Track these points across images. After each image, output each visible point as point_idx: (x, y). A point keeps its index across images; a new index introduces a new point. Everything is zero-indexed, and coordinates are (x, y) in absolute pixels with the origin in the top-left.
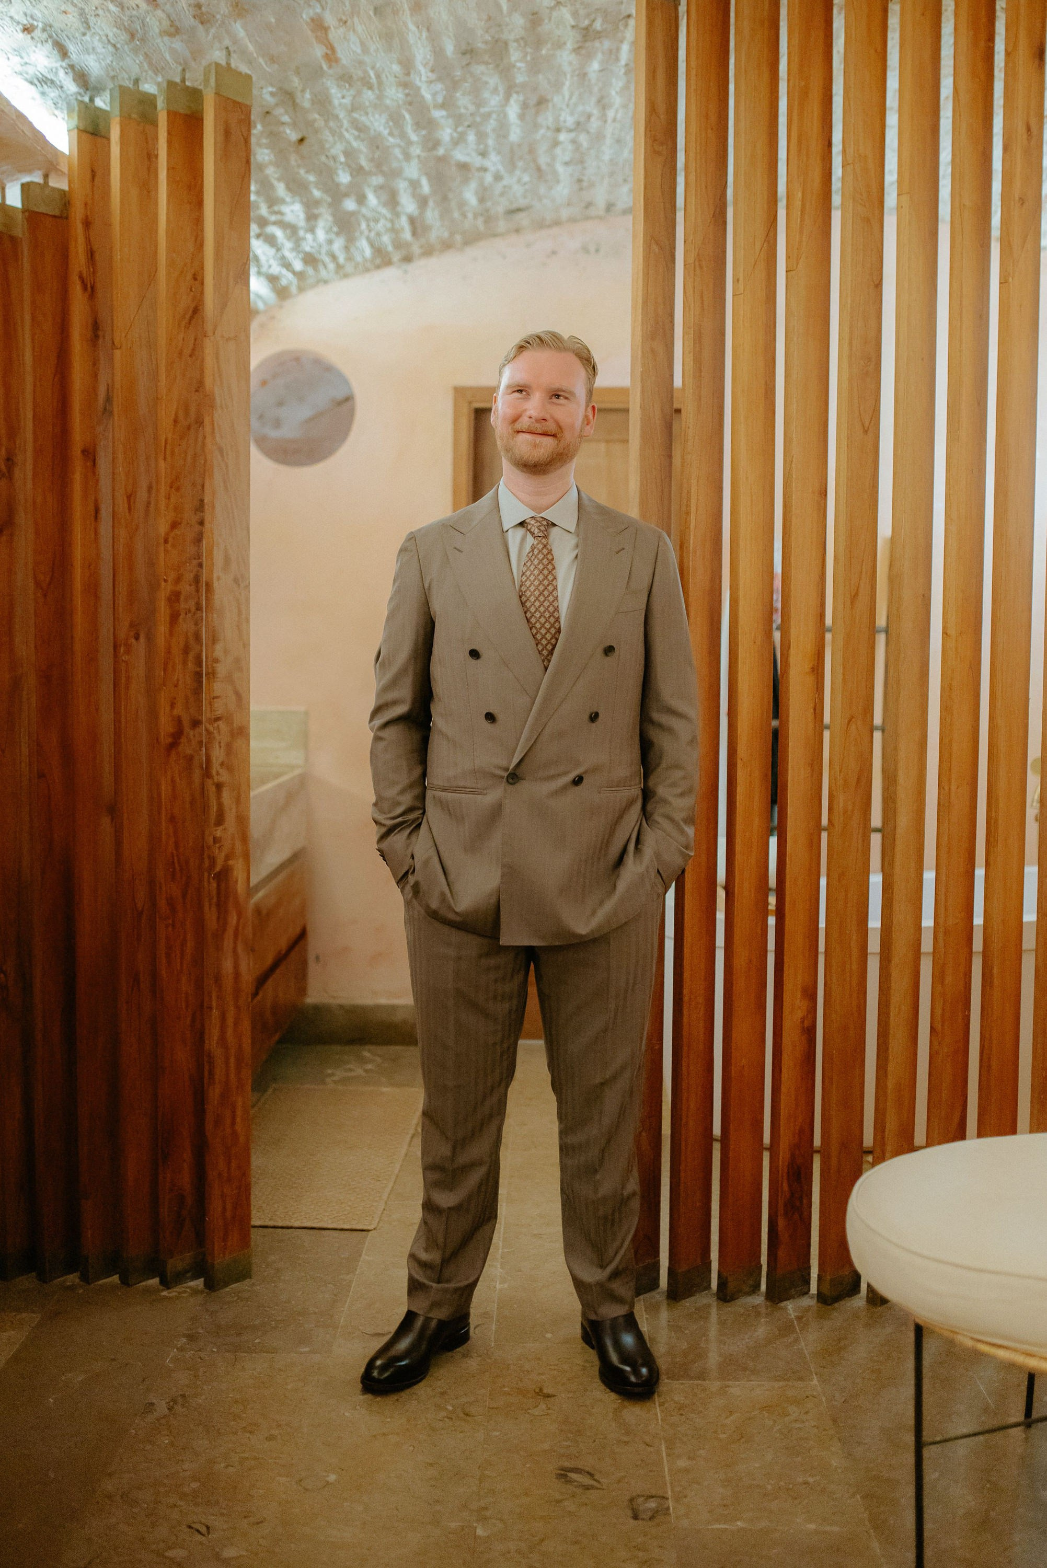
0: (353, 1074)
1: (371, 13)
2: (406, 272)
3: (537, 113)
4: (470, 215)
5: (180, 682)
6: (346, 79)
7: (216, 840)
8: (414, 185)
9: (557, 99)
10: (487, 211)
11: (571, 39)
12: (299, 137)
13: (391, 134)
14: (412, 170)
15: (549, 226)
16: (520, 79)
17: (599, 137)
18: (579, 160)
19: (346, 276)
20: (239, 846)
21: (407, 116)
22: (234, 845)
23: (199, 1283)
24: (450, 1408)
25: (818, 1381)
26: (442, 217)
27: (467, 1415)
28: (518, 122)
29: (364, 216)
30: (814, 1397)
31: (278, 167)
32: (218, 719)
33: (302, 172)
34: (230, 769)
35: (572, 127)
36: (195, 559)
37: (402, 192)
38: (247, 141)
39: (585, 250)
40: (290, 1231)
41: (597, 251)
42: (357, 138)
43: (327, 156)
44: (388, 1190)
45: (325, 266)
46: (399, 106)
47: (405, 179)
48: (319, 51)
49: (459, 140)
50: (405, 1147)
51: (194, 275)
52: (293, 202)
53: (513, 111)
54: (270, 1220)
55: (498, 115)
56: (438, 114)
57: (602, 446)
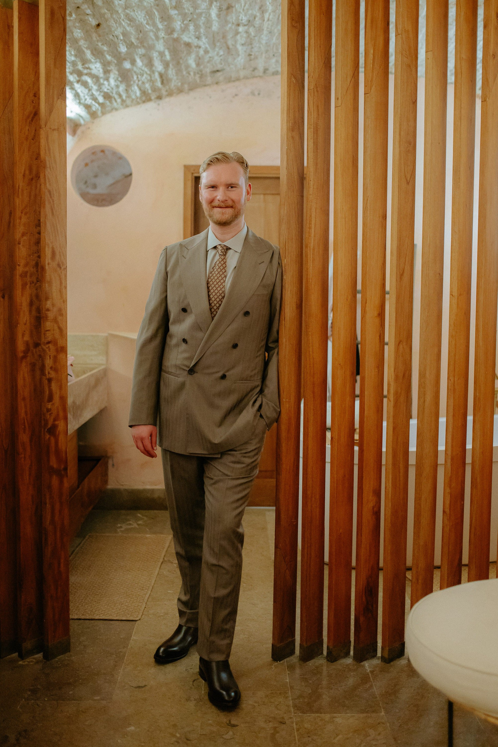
0: (132, 526)
2: (159, 104)
3: (227, 14)
4: (192, 73)
5: (27, 322)
7: (48, 410)
8: (162, 54)
9: (237, 6)
10: (201, 71)
12: (97, 23)
13: (148, 24)
14: (160, 46)
15: (234, 81)
17: (260, 30)
18: (249, 43)
19: (127, 106)
20: (61, 414)
21: (156, 13)
22: (58, 412)
23: (40, 656)
24: (178, 735)
25: (384, 713)
26: (177, 74)
27: (188, 740)
28: (217, 19)
29: (135, 72)
30: (383, 723)
31: (86, 40)
32: (49, 343)
33: (100, 44)
34: (56, 370)
35: (246, 23)
36: (36, 253)
37: (155, 58)
38: (64, 19)
39: (253, 94)
40: (93, 621)
41: (259, 94)
42: (129, 25)
43: (113, 36)
44: (148, 595)
45: (116, 101)
46: (151, 7)
47: (156, 51)
49: (185, 29)
50: (158, 569)
51: (35, 94)
52: (96, 62)
53: (214, 12)
54: (83, 615)
55: (206, 15)
56: (173, 12)
57: (262, 196)
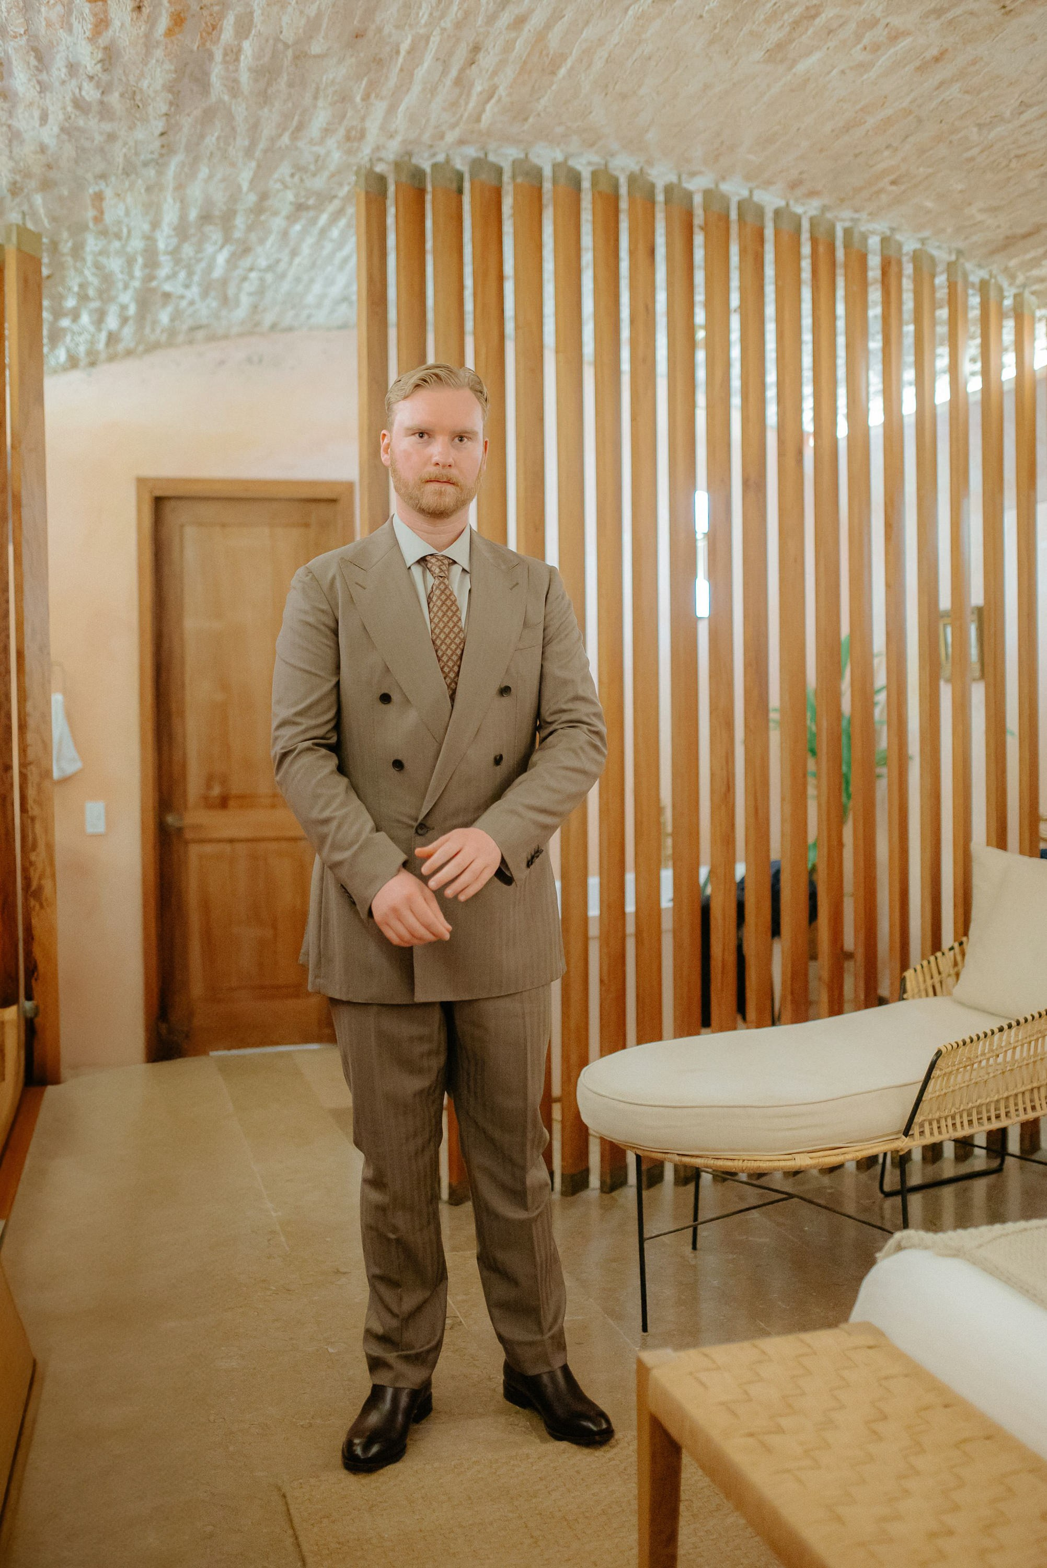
1: (143, 191)
2: (89, 373)
3: (240, 258)
4: (158, 331)
6: (104, 233)
8: (124, 308)
9: (259, 250)
10: (174, 328)
11: (286, 210)
12: (49, 274)
13: (121, 272)
14: (126, 298)
15: (219, 340)
16: (237, 234)
17: (283, 276)
18: (261, 291)
20: (48, 868)
21: (139, 260)
22: (44, 867)
26: (135, 332)
28: (223, 264)
29: (72, 331)
32: (31, 763)
34: (40, 804)
35: (264, 268)
37: (110, 313)
39: (249, 360)
42: (94, 274)
46: (136, 253)
47: (117, 304)
48: (91, 213)
49: (172, 276)
53: (221, 259)
55: (210, 259)
56: (163, 258)
